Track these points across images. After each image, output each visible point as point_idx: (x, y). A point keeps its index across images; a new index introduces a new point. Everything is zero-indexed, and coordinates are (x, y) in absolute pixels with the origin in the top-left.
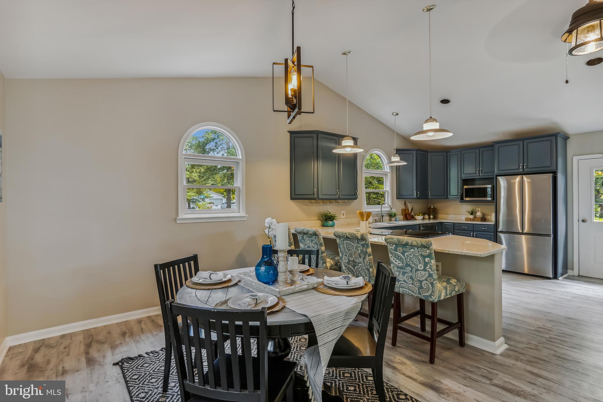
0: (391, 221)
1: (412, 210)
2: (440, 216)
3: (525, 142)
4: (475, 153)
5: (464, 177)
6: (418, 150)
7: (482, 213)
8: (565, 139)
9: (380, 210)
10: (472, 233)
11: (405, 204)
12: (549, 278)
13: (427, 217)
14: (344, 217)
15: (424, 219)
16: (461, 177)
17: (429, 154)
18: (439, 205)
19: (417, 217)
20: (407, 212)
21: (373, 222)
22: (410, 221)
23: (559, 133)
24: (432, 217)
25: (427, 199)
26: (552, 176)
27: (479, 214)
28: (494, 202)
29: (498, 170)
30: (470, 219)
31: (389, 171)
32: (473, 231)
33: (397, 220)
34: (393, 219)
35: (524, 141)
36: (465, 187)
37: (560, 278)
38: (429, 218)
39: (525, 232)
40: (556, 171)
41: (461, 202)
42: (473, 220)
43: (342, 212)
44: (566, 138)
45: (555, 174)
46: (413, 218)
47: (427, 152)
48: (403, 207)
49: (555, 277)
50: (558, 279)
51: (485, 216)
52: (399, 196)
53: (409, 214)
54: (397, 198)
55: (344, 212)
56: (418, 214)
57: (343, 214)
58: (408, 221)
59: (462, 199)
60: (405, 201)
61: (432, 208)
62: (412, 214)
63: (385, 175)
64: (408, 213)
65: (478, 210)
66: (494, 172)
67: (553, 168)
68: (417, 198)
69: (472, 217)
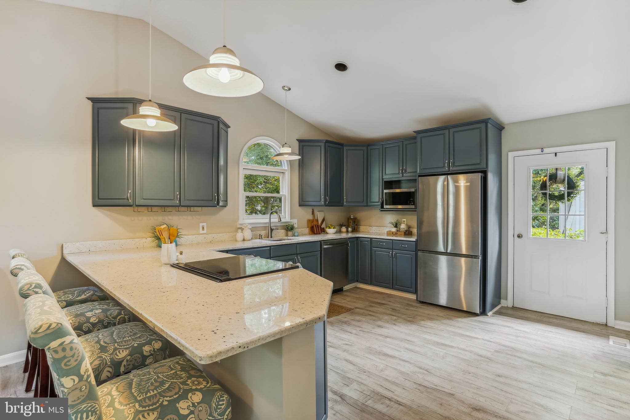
0: (288, 236)
1: (323, 220)
2: (362, 228)
3: (452, 130)
4: (398, 147)
5: (387, 178)
6: (327, 142)
7: (407, 225)
8: (500, 130)
9: (267, 221)
10: (391, 252)
11: (313, 213)
12: (475, 315)
13: (344, 229)
14: (205, 231)
15: (340, 232)
16: (383, 179)
17: (345, 148)
18: (361, 215)
19: (328, 230)
20: (315, 223)
21: (252, 239)
22: (318, 235)
23: (490, 119)
24: (350, 229)
25: (342, 206)
26: (481, 177)
27: (403, 227)
28: (416, 211)
29: (420, 169)
30: (393, 233)
31: (286, 168)
32: (392, 249)
33: (296, 234)
34: (290, 233)
35: (450, 129)
36: (385, 191)
37: (490, 314)
38: (347, 232)
39: (448, 251)
40: (486, 170)
41: (381, 211)
42: (395, 234)
43: (201, 225)
44: (500, 128)
45: (484, 173)
46: (323, 231)
47: (342, 145)
48: (311, 217)
49: (483, 312)
50: (487, 315)
51: (411, 229)
52: (303, 203)
53: (318, 226)
54: (300, 205)
55: (205, 224)
56: (329, 225)
57: (203, 228)
58: (316, 236)
59: (382, 207)
60: (313, 209)
61: (352, 218)
62: (322, 227)
63: (282, 174)
64: (315, 225)
65: (404, 221)
66: (416, 172)
67: (483, 166)
68: (326, 205)
69: (394, 230)
